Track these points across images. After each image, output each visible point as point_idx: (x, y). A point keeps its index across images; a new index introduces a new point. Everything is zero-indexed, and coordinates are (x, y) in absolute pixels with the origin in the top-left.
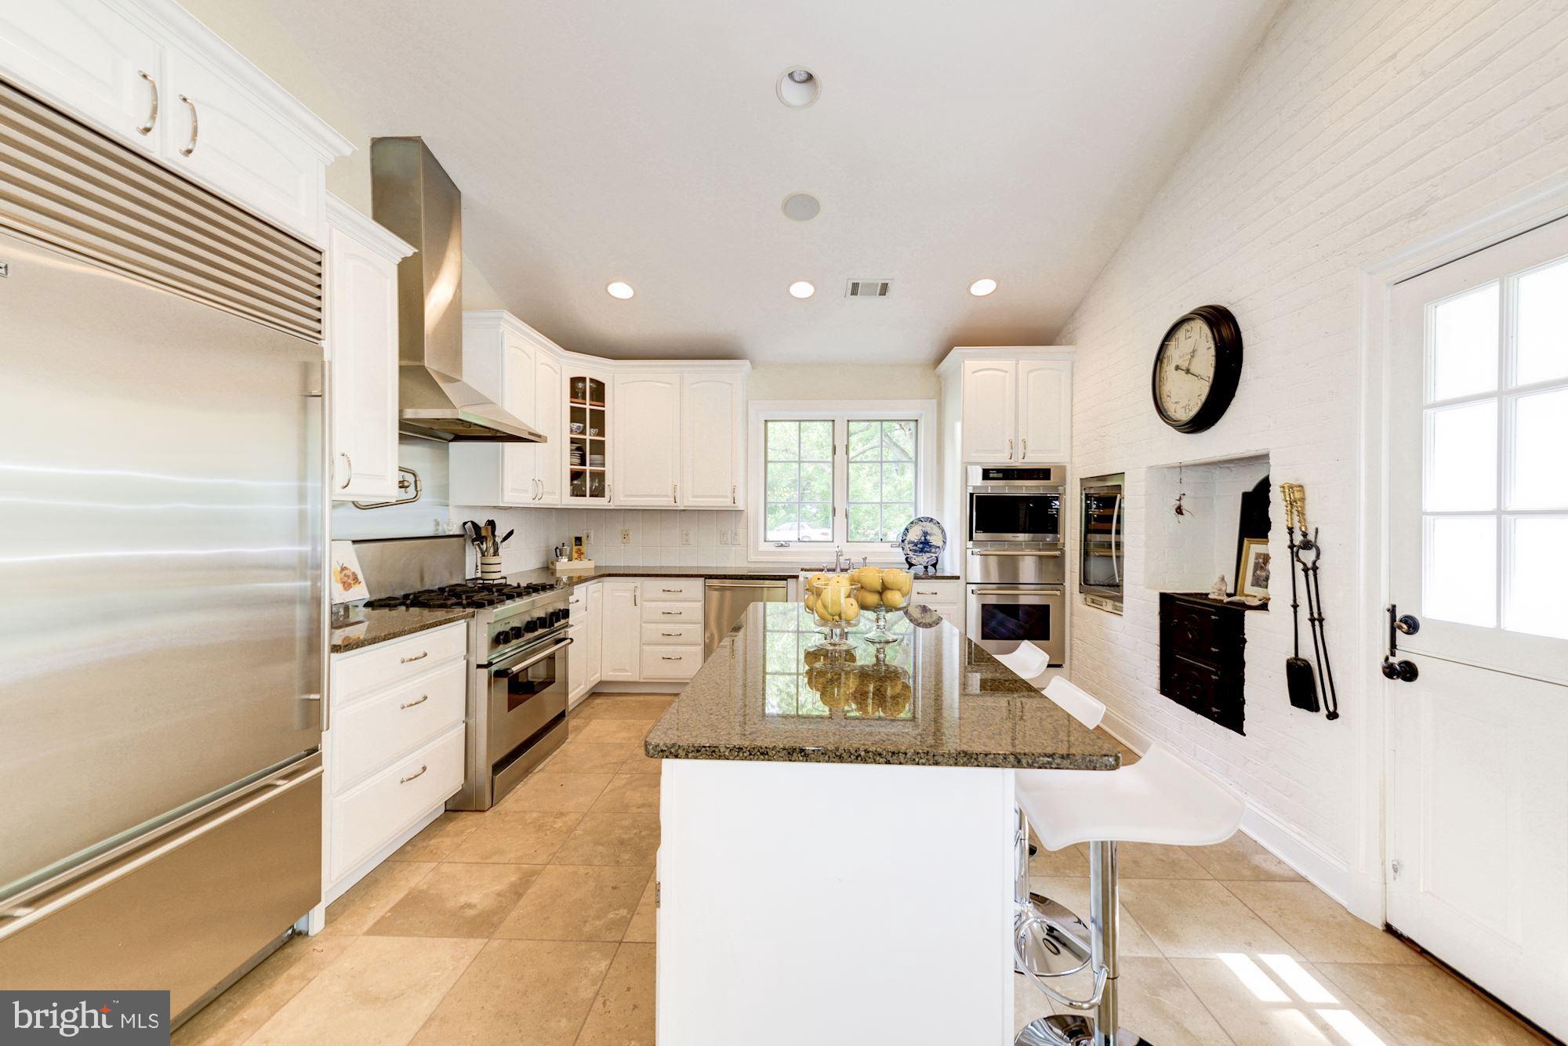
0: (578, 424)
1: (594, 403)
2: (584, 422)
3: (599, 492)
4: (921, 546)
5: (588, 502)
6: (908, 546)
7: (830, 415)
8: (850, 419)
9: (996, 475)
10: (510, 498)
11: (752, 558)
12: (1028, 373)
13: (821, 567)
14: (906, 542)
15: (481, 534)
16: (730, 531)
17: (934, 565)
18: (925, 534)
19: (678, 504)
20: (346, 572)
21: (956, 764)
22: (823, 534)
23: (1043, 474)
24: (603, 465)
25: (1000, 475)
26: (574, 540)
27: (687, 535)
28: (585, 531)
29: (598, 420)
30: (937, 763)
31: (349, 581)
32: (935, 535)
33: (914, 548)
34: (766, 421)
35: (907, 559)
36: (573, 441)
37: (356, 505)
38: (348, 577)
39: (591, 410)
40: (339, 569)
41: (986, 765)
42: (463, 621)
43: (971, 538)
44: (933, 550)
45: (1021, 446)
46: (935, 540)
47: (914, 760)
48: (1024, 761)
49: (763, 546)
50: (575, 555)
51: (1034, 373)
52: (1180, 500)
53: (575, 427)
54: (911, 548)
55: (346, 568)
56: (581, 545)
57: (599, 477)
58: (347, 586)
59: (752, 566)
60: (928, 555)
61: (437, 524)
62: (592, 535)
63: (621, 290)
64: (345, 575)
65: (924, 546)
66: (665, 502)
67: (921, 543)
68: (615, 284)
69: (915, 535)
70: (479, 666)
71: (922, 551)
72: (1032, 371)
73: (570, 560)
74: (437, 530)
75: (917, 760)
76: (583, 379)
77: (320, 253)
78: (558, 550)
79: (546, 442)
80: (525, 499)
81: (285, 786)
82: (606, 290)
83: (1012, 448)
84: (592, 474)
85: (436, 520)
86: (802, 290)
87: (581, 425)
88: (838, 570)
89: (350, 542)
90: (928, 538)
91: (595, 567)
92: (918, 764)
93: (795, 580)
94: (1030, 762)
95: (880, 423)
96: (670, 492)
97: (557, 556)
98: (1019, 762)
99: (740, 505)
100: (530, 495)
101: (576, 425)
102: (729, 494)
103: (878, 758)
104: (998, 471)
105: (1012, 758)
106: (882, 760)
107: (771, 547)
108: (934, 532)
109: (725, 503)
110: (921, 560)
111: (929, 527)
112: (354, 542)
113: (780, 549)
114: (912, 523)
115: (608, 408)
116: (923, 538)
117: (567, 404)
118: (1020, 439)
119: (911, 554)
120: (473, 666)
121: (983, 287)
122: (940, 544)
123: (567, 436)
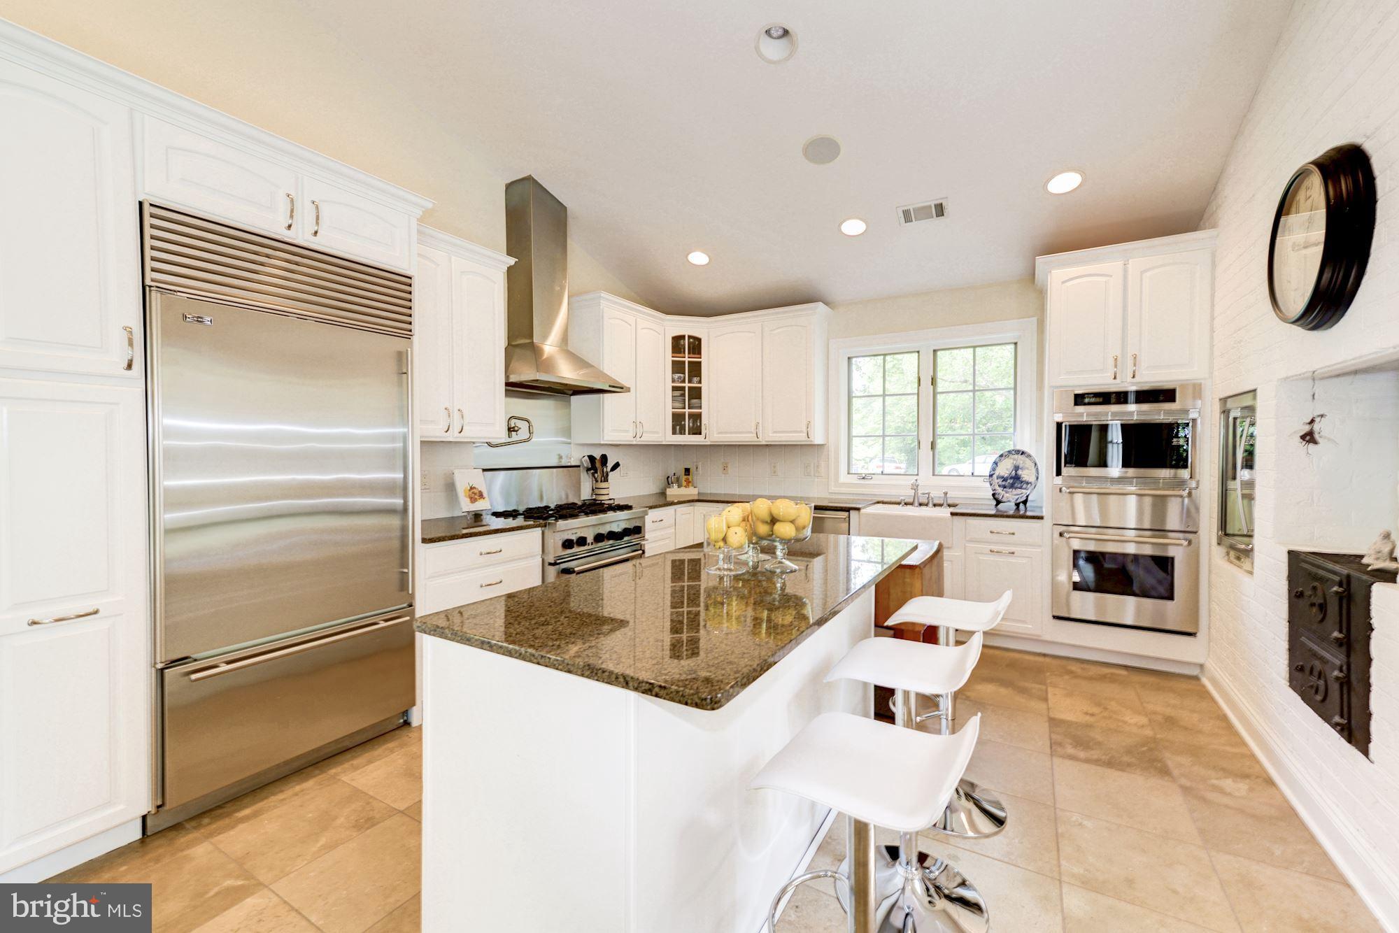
0: (679, 375)
1: (692, 356)
2: (684, 374)
3: (697, 431)
4: (1011, 481)
5: (687, 439)
6: (997, 481)
7: (915, 346)
8: (936, 348)
9: (1093, 400)
10: (610, 436)
11: (833, 489)
12: (1142, 273)
13: (899, 500)
14: (995, 476)
15: (598, 466)
16: (812, 464)
17: (1025, 502)
18: (1017, 468)
19: (760, 439)
20: (474, 490)
21: (582, 675)
22: (897, 468)
23: (1167, 395)
24: (700, 408)
25: (1101, 400)
26: (684, 470)
27: (774, 467)
28: (695, 464)
29: (696, 369)
30: (569, 672)
31: (476, 497)
32: (1028, 469)
33: (1004, 483)
34: (849, 358)
35: (994, 495)
36: (674, 389)
37: (490, 444)
38: (475, 494)
39: (689, 362)
40: (469, 488)
41: (603, 682)
42: (540, 528)
43: (1059, 473)
44: (1024, 486)
45: (1130, 362)
46: (1026, 475)
47: (555, 665)
48: (631, 684)
49: (844, 478)
50: (684, 483)
51: (1148, 274)
52: (1312, 421)
53: (676, 377)
54: (1000, 483)
55: (474, 488)
56: (689, 475)
57: (697, 417)
58: (473, 500)
59: (834, 497)
60: (1019, 491)
61: (561, 457)
62: (700, 467)
63: (698, 258)
64: (473, 493)
65: (1015, 480)
66: (748, 438)
67: (1011, 478)
68: (692, 254)
69: (1005, 469)
70: (550, 564)
71: (1012, 486)
72: (1145, 271)
73: (679, 487)
74: (561, 462)
75: (557, 665)
76: (683, 337)
77: (410, 278)
78: (670, 479)
79: (629, 391)
80: (626, 437)
81: (383, 624)
82: (688, 260)
83: (1116, 366)
84: (691, 415)
85: (559, 455)
86: (853, 227)
87: (682, 375)
88: (916, 504)
89: (481, 470)
90: (1020, 472)
91: (699, 493)
92: (557, 669)
93: (857, 512)
94: (636, 685)
95: (972, 349)
96: (753, 429)
97: (669, 484)
98: (627, 683)
99: (818, 439)
100: (631, 434)
101: (676, 376)
102: (804, 429)
103: (533, 659)
104: (1096, 395)
105: (621, 680)
106: (535, 661)
107: (853, 480)
108: (1027, 466)
109: (800, 438)
110: (1011, 498)
111: (1020, 460)
112: (484, 470)
113: (862, 482)
114: (1001, 456)
115: (704, 360)
116: (1014, 472)
117: (669, 358)
118: (1130, 352)
119: (999, 490)
120: (546, 564)
121: (1064, 183)
122: (1032, 479)
123: (670, 385)
